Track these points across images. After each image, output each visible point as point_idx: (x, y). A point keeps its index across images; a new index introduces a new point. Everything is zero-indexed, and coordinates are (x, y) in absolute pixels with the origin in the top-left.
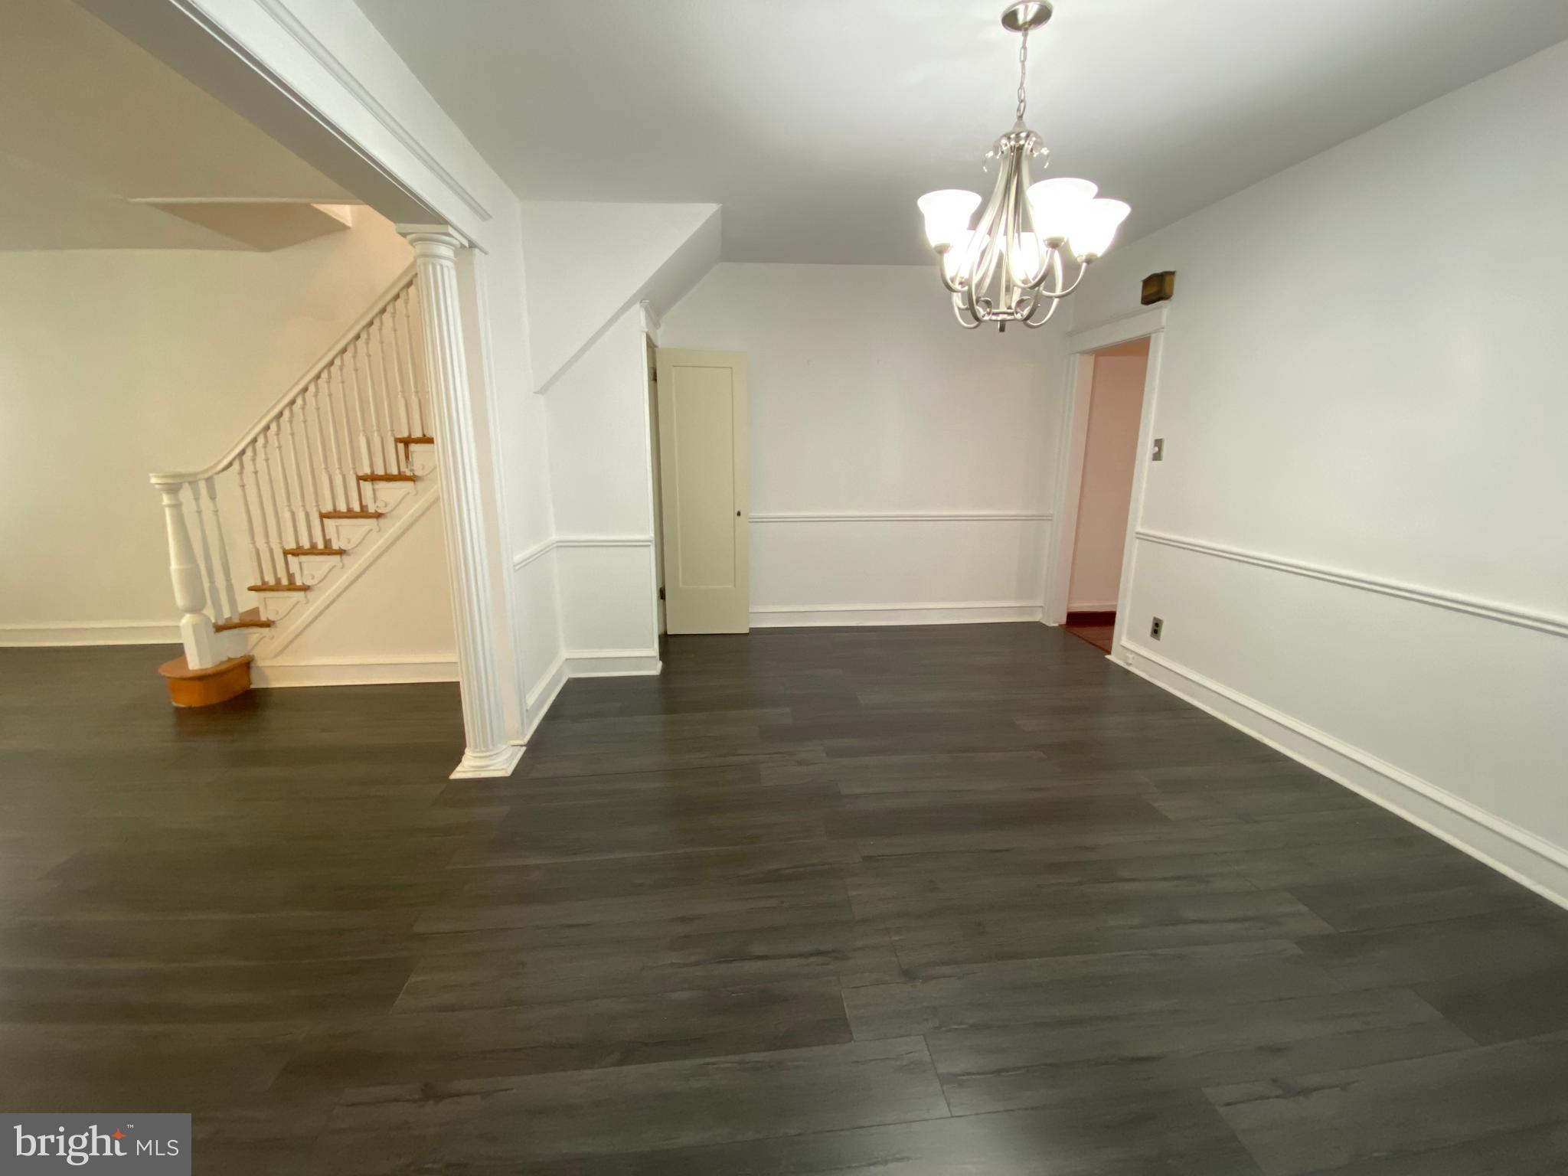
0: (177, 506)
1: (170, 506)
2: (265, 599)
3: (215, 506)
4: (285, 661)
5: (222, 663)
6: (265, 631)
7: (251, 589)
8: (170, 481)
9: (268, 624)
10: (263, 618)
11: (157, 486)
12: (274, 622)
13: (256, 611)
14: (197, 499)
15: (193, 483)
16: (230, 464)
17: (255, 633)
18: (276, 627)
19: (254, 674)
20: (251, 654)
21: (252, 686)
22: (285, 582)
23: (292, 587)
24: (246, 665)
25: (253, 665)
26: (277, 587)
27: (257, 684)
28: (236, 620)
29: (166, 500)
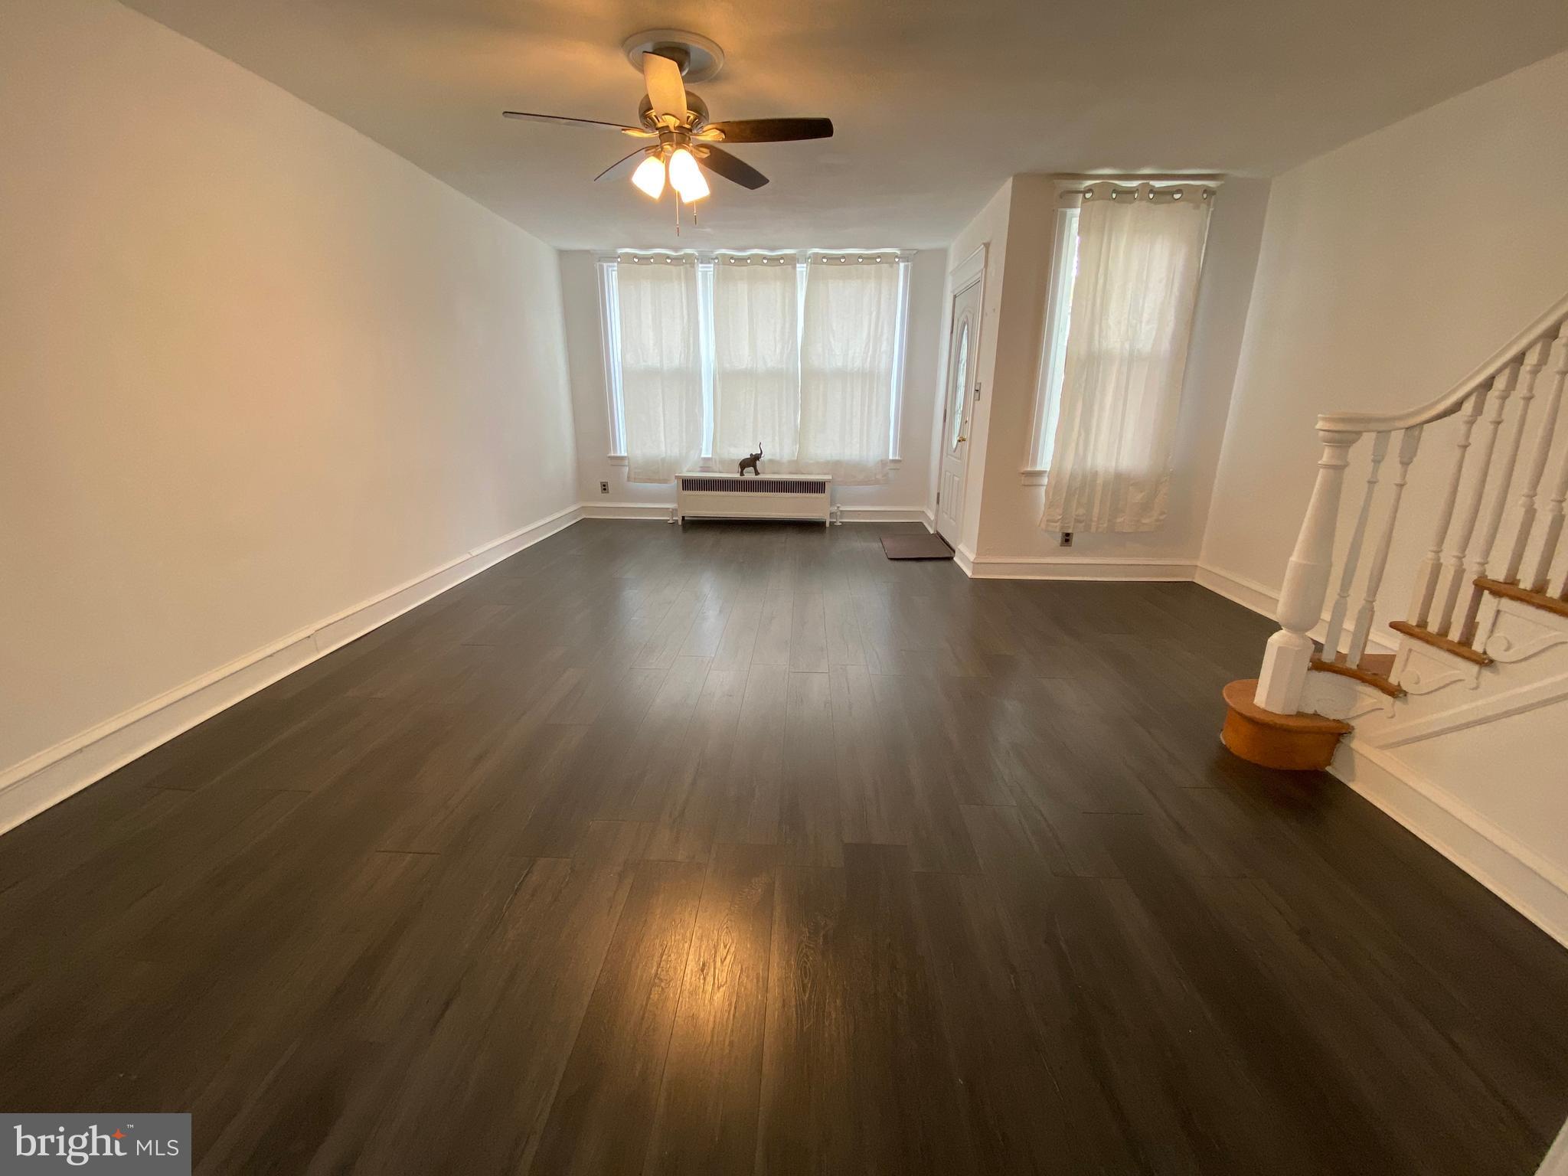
0: (1338, 469)
1: (1326, 466)
2: (1410, 650)
3: (1404, 475)
4: (1387, 761)
5: (1300, 715)
6: (1387, 699)
7: (1394, 626)
8: (1340, 427)
9: (1396, 692)
10: (1393, 680)
11: (1321, 433)
12: (1405, 693)
13: (1388, 661)
14: (1377, 461)
15: (1383, 435)
16: (1457, 406)
17: (1370, 697)
18: (1406, 702)
19: (1340, 754)
20: (1353, 723)
21: (1328, 769)
22: (1455, 635)
23: (1463, 648)
24: (1337, 734)
25: (1345, 741)
26: (1438, 640)
27: (1334, 770)
28: (1352, 664)
29: (1327, 456)
